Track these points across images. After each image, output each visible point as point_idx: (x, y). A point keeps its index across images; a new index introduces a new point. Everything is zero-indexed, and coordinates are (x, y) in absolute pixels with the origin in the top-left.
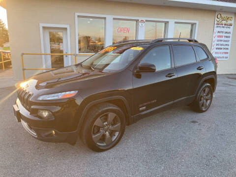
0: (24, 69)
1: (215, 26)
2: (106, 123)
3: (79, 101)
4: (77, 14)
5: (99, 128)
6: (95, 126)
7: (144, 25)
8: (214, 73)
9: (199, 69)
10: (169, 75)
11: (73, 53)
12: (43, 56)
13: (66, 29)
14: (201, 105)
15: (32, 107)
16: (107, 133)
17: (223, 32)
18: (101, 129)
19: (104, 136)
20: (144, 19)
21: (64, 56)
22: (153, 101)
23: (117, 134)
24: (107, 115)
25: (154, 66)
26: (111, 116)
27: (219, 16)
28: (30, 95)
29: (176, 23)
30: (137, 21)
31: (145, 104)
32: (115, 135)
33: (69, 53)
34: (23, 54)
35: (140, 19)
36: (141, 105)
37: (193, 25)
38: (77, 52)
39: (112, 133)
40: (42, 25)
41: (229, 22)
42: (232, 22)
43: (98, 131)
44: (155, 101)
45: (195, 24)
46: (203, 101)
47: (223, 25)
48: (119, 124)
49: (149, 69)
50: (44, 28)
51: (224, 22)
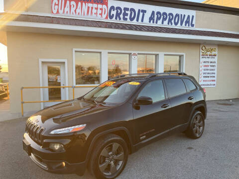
0: (23, 103)
1: (201, 57)
2: (111, 153)
3: (88, 134)
4: (74, 49)
5: (104, 158)
6: (101, 156)
7: (136, 57)
8: (203, 102)
9: (190, 98)
10: (164, 106)
11: (71, 85)
12: (41, 89)
13: (64, 63)
14: (195, 132)
15: (44, 141)
16: (112, 162)
17: (208, 62)
18: (106, 159)
19: (109, 165)
20: (136, 52)
21: (62, 89)
22: (152, 130)
23: (121, 163)
24: (111, 146)
25: (150, 99)
26: (116, 146)
27: (204, 48)
28: (42, 130)
29: (165, 55)
30: (130, 54)
31: (145, 133)
32: (119, 165)
33: (67, 85)
34: (23, 88)
35: (133, 52)
36: (141, 135)
37: (181, 56)
39: (116, 162)
40: (41, 60)
41: (213, 53)
42: (216, 53)
43: (104, 161)
44: (154, 130)
45: (183, 55)
46: (196, 127)
47: (208, 56)
48: (122, 153)
49: (147, 102)
50: (43, 62)
51: (208, 53)
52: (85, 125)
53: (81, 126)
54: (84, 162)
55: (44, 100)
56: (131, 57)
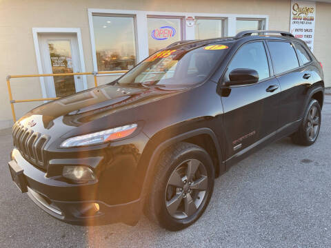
0: (13, 102)
1: (292, 21)
2: (185, 178)
4: (91, 11)
5: (174, 188)
6: (169, 185)
7: (192, 24)
9: (306, 77)
10: (270, 89)
11: (90, 71)
12: (42, 78)
13: (75, 35)
14: (308, 134)
15: (51, 162)
16: (188, 195)
17: (301, 30)
18: (178, 189)
19: (183, 201)
20: (193, 15)
21: (75, 77)
22: (252, 133)
23: (202, 195)
24: (186, 165)
25: (254, 72)
26: (193, 165)
27: (296, 7)
28: (43, 140)
29: (238, 19)
30: (182, 18)
31: (241, 139)
32: (199, 198)
33: (84, 71)
34: (10, 77)
35: (187, 15)
36: (235, 142)
37: (261, 21)
38: (96, 70)
39: (195, 195)
40: (36, 30)
41: (310, 15)
42: (313, 15)
43: (174, 195)
44: (254, 132)
45: (265, 19)
46: (310, 127)
47: (302, 20)
48: (205, 178)
50: (40, 35)
51: (303, 16)
52: (134, 126)
53: (125, 128)
54: (138, 200)
55: (48, 96)
56: (185, 23)
